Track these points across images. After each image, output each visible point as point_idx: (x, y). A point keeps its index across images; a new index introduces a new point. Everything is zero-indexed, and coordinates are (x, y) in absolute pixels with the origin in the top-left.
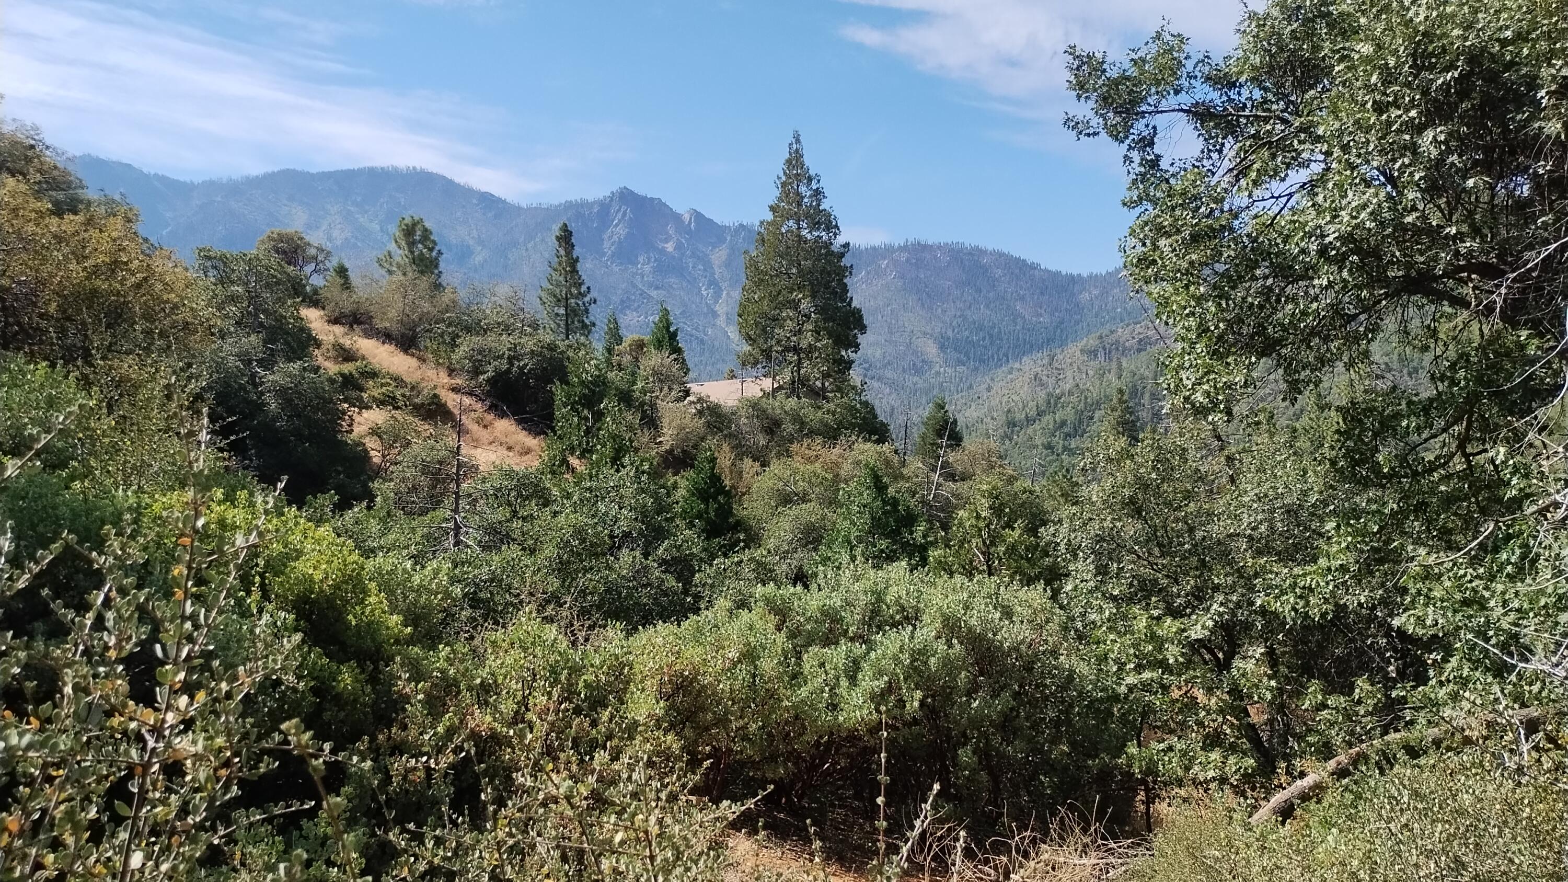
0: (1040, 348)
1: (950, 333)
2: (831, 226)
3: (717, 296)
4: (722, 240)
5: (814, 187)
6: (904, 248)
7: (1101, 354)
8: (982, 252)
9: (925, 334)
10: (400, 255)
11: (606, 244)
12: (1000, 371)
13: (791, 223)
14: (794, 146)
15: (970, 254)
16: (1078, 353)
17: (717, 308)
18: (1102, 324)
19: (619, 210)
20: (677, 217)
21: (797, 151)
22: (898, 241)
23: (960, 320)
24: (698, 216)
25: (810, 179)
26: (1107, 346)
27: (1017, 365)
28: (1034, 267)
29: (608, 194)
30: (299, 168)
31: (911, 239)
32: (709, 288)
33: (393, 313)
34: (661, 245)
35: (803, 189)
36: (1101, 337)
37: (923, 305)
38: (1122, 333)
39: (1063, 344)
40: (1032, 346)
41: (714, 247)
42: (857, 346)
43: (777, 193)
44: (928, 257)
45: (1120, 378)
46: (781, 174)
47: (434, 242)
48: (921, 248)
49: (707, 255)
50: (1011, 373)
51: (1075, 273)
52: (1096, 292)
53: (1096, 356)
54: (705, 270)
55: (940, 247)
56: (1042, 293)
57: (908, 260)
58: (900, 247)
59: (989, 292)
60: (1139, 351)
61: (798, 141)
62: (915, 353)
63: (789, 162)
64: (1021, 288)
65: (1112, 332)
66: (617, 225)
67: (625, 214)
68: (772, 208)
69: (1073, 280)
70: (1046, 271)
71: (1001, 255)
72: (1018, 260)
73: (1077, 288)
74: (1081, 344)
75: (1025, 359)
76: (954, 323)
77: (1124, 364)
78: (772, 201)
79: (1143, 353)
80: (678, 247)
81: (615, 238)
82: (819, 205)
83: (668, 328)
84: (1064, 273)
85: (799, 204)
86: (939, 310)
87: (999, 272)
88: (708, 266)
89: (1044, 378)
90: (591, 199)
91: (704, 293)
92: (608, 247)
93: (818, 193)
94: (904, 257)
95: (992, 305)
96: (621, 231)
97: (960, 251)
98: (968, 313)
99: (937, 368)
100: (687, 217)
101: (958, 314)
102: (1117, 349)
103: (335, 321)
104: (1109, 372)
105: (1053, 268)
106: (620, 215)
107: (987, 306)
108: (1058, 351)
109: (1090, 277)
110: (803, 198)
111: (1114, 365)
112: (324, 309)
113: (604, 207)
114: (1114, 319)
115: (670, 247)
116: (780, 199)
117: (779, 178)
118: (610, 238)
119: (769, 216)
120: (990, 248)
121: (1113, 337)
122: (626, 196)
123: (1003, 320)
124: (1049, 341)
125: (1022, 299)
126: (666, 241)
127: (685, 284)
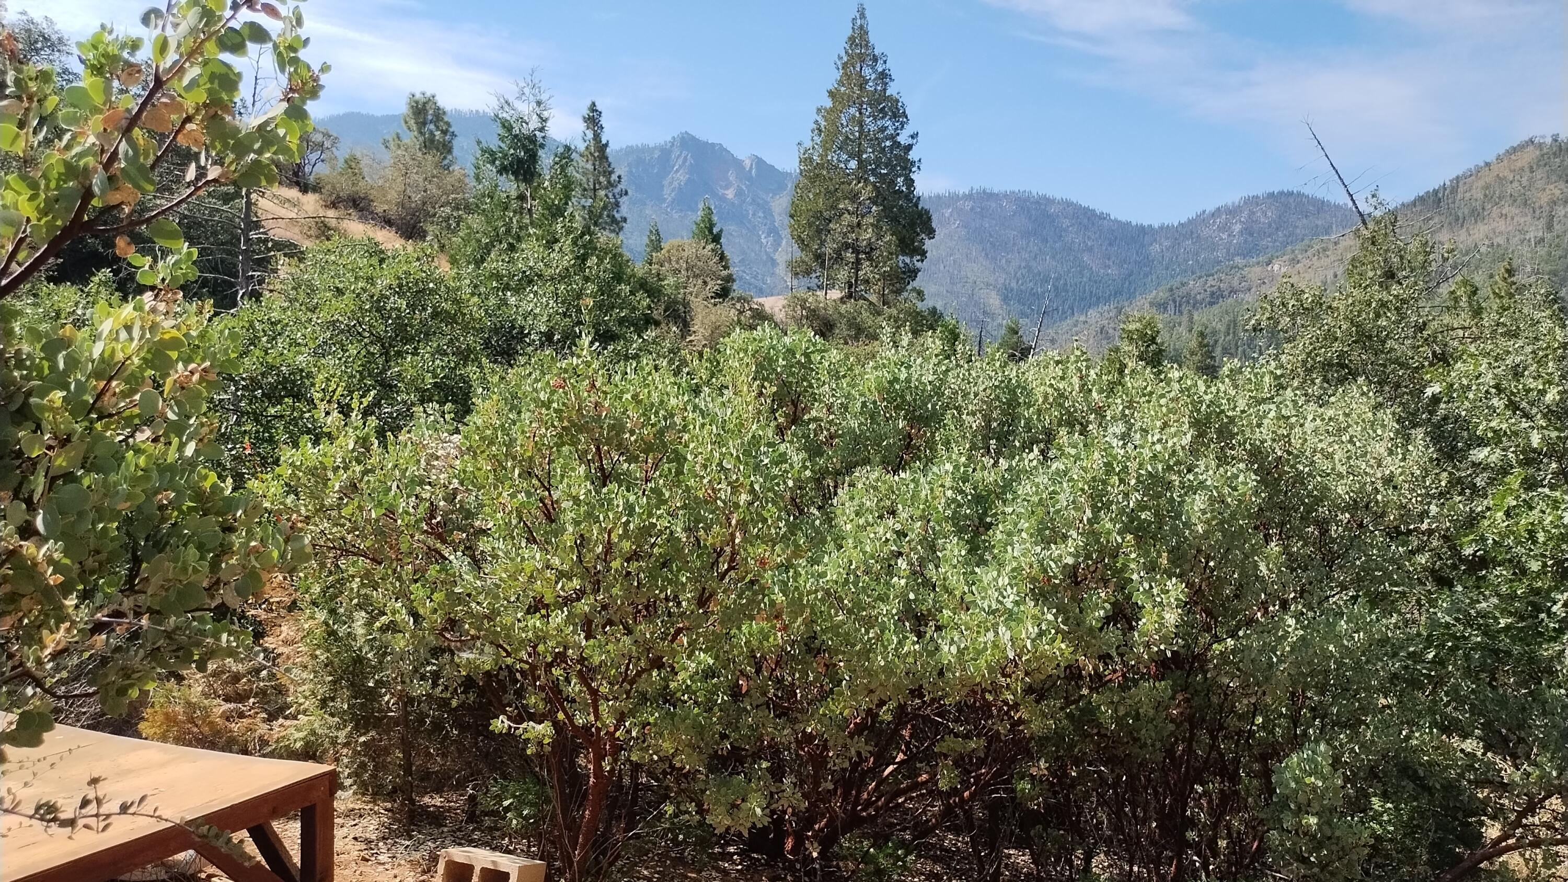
0: (1107, 301)
1: (1014, 285)
2: (897, 114)
3: (777, 244)
4: (782, 187)
5: (880, 70)
6: (969, 197)
7: (1171, 307)
8: (1049, 201)
9: (988, 285)
10: (411, 138)
11: (666, 191)
12: (1064, 324)
13: (853, 110)
14: (859, 22)
15: (1037, 202)
16: (1147, 306)
17: (776, 256)
18: (1172, 277)
19: (679, 156)
20: (738, 163)
21: (861, 27)
22: (963, 190)
23: (1024, 271)
24: (759, 162)
25: (875, 59)
26: (1178, 299)
27: (1082, 318)
28: (1103, 217)
29: (669, 138)
30: (364, 112)
31: (976, 187)
32: (768, 235)
33: (393, 196)
34: (721, 192)
35: (867, 72)
36: (1171, 290)
37: (987, 255)
38: (1194, 286)
39: (1131, 297)
40: (1098, 299)
41: (775, 194)
42: (923, 254)
43: (837, 75)
44: (994, 205)
45: (1190, 331)
46: (843, 54)
47: (448, 124)
48: (988, 195)
49: (767, 203)
50: (1076, 326)
51: (1146, 224)
52: (1166, 243)
53: (1165, 308)
54: (765, 217)
55: (1006, 195)
56: (1110, 244)
57: (972, 209)
58: (964, 195)
59: (1055, 242)
60: (1211, 304)
61: (863, 16)
62: (977, 304)
63: (852, 39)
64: (1089, 238)
65: (1183, 284)
66: (677, 171)
67: (685, 159)
68: (831, 94)
69: (1142, 231)
70: (1116, 221)
71: (1069, 204)
72: (1086, 210)
73: (1147, 239)
74: (1150, 297)
75: (1091, 311)
76: (1019, 274)
77: (1196, 317)
78: (831, 84)
79: (1215, 307)
80: (739, 193)
81: (676, 184)
82: (885, 90)
83: (711, 231)
84: (1134, 223)
85: (862, 87)
86: (1004, 261)
87: (1067, 222)
88: (768, 213)
89: (1111, 331)
90: (652, 145)
91: (764, 241)
92: (668, 194)
93: (884, 76)
94: (968, 205)
95: (1059, 256)
96: (682, 177)
97: (1028, 199)
98: (1033, 264)
99: (1000, 321)
100: (747, 163)
101: (1023, 264)
102: (1188, 302)
103: (334, 205)
104: (1180, 325)
105: (1123, 218)
106: (680, 161)
107: (1053, 257)
108: (1126, 304)
109: (1162, 228)
110: (867, 82)
111: (1185, 318)
112: (321, 193)
113: (665, 153)
114: (1185, 271)
115: (730, 194)
116: (841, 83)
117: (840, 58)
118: (671, 183)
119: (829, 103)
120: (1058, 197)
121: (1184, 290)
122: (687, 142)
123: (1069, 271)
124: (1118, 293)
125: (1090, 250)
126: (727, 187)
127: (744, 232)
